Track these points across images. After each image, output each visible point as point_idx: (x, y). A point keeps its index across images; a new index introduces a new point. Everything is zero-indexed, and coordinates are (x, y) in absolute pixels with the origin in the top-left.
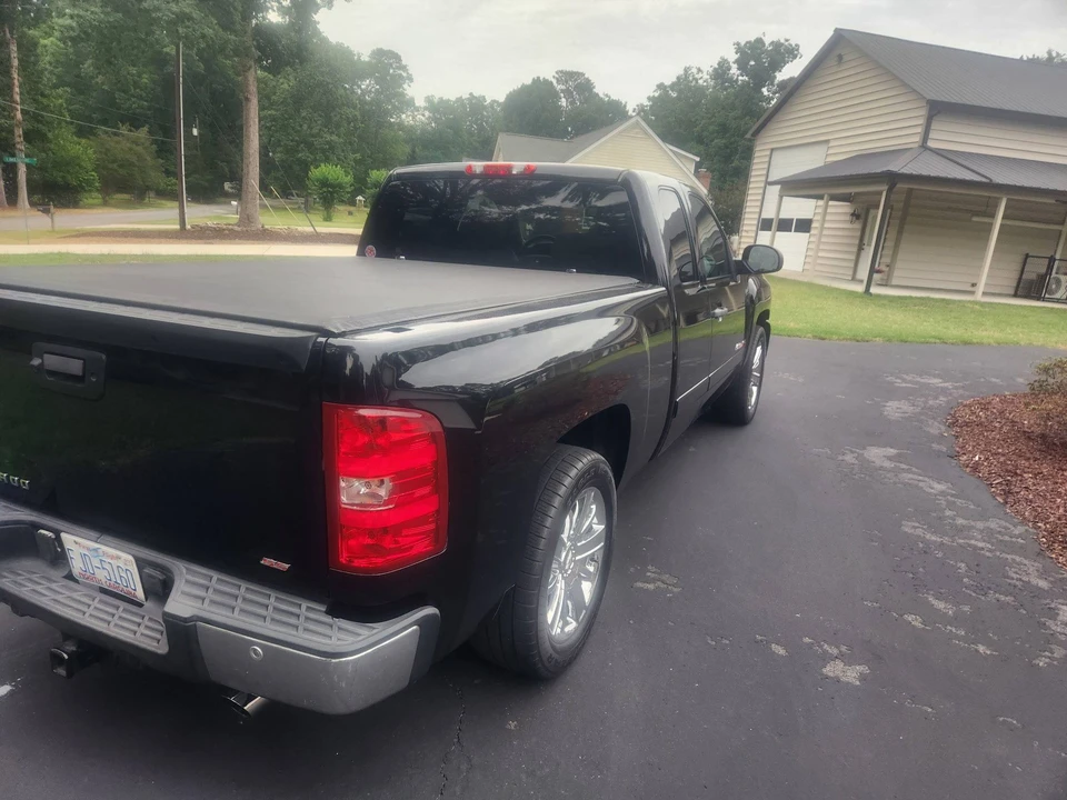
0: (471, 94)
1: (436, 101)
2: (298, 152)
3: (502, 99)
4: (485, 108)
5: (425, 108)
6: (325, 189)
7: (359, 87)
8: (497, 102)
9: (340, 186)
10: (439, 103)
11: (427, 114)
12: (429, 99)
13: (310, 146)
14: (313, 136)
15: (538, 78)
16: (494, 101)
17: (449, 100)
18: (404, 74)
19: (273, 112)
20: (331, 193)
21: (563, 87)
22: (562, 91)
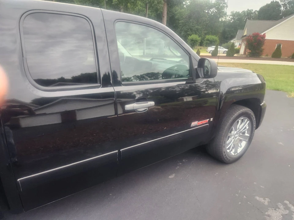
0: (248, 9)
1: (235, 12)
2: (188, 32)
3: (258, 10)
4: (252, 13)
5: (231, 15)
6: (192, 42)
7: (210, 11)
8: (257, 11)
9: (197, 41)
10: (235, 13)
11: (231, 17)
12: (232, 12)
13: (191, 30)
14: (193, 27)
15: (273, 1)
16: (256, 11)
17: (239, 12)
18: (225, 5)
19: (183, 21)
20: (194, 43)
21: (283, 3)
22: (282, 5)
